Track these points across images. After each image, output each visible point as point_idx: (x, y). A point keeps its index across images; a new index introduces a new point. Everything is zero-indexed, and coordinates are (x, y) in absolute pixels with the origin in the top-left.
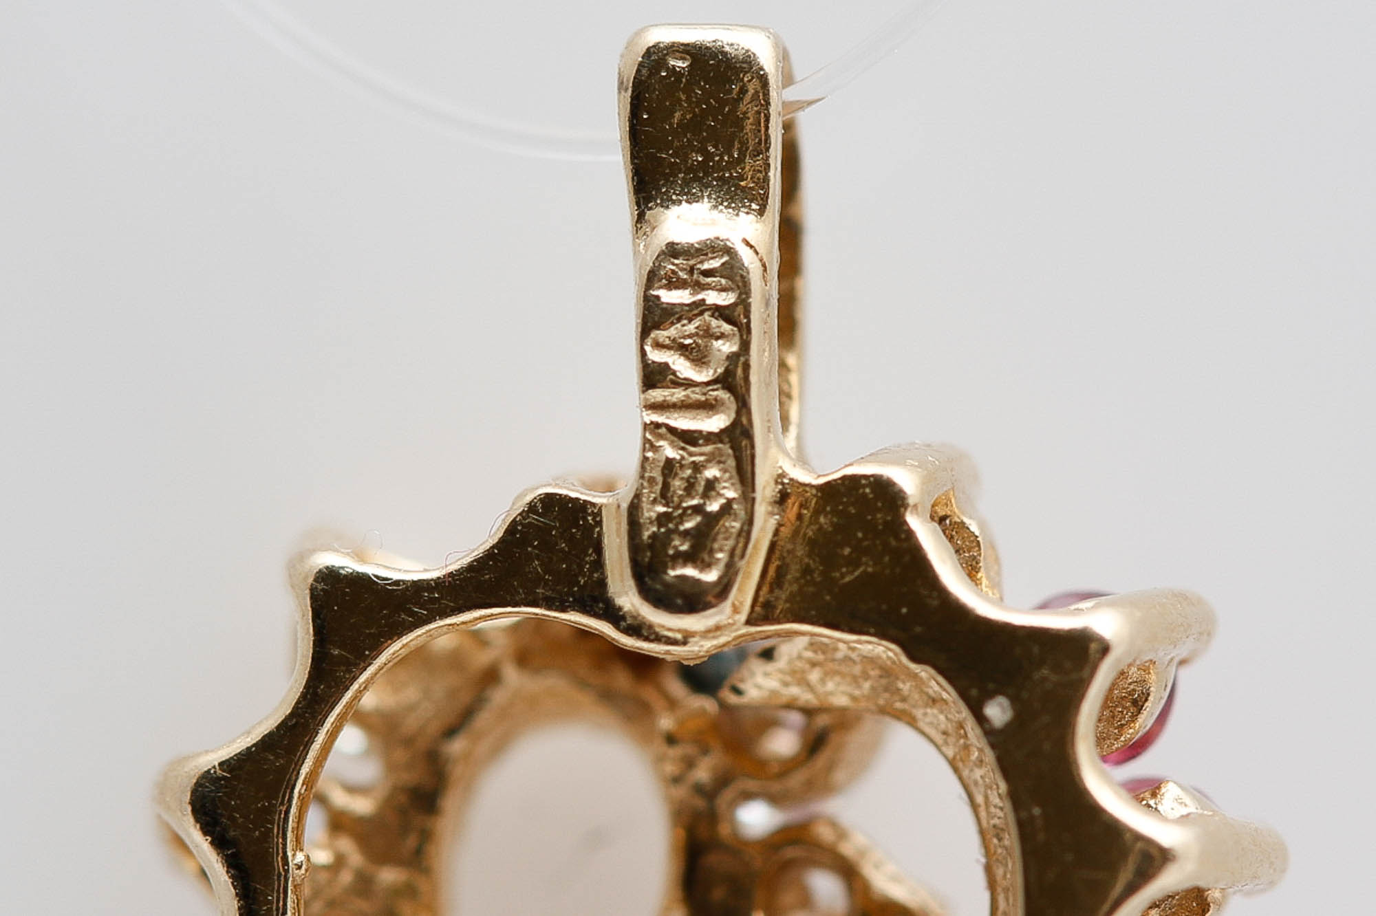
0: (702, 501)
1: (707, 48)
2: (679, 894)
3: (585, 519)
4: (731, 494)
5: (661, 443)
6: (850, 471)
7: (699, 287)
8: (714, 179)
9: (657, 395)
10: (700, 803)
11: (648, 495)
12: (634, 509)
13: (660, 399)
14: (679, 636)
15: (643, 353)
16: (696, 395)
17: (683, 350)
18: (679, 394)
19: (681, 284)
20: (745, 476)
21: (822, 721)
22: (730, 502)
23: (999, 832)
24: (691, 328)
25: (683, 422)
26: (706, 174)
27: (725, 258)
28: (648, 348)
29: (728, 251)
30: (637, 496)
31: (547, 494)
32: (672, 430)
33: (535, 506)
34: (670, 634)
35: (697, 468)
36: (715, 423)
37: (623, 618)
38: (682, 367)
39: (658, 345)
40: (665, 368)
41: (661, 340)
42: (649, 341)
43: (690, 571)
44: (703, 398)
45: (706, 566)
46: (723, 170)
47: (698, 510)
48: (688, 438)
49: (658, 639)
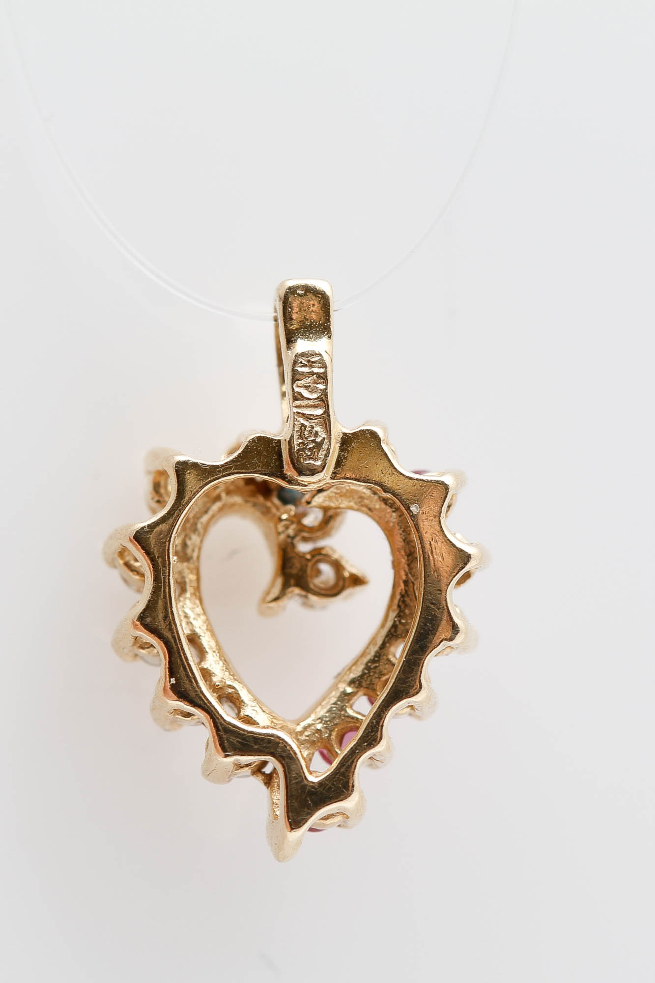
0: (314, 438)
1: (310, 287)
2: (279, 572)
3: (272, 444)
4: (324, 436)
5: (299, 419)
6: (362, 428)
7: (311, 366)
8: (314, 331)
9: (298, 403)
10: (289, 540)
11: (296, 436)
12: (290, 442)
13: (299, 404)
14: (306, 483)
15: (293, 389)
16: (311, 403)
17: (306, 387)
18: (305, 402)
19: (305, 366)
20: (328, 431)
21: (330, 513)
22: (324, 439)
23: (399, 550)
24: (309, 380)
25: (307, 411)
26: (311, 329)
27: (320, 357)
28: (294, 387)
29: (320, 355)
30: (292, 436)
31: (259, 436)
32: (303, 414)
33: (255, 440)
34: (303, 483)
35: (313, 428)
36: (319, 412)
37: (287, 478)
38: (306, 394)
39: (298, 386)
40: (300, 394)
41: (299, 384)
42: (295, 385)
43: (311, 462)
44: (313, 404)
45: (316, 460)
46: (317, 328)
47: (313, 441)
48: (308, 417)
49: (299, 484)
